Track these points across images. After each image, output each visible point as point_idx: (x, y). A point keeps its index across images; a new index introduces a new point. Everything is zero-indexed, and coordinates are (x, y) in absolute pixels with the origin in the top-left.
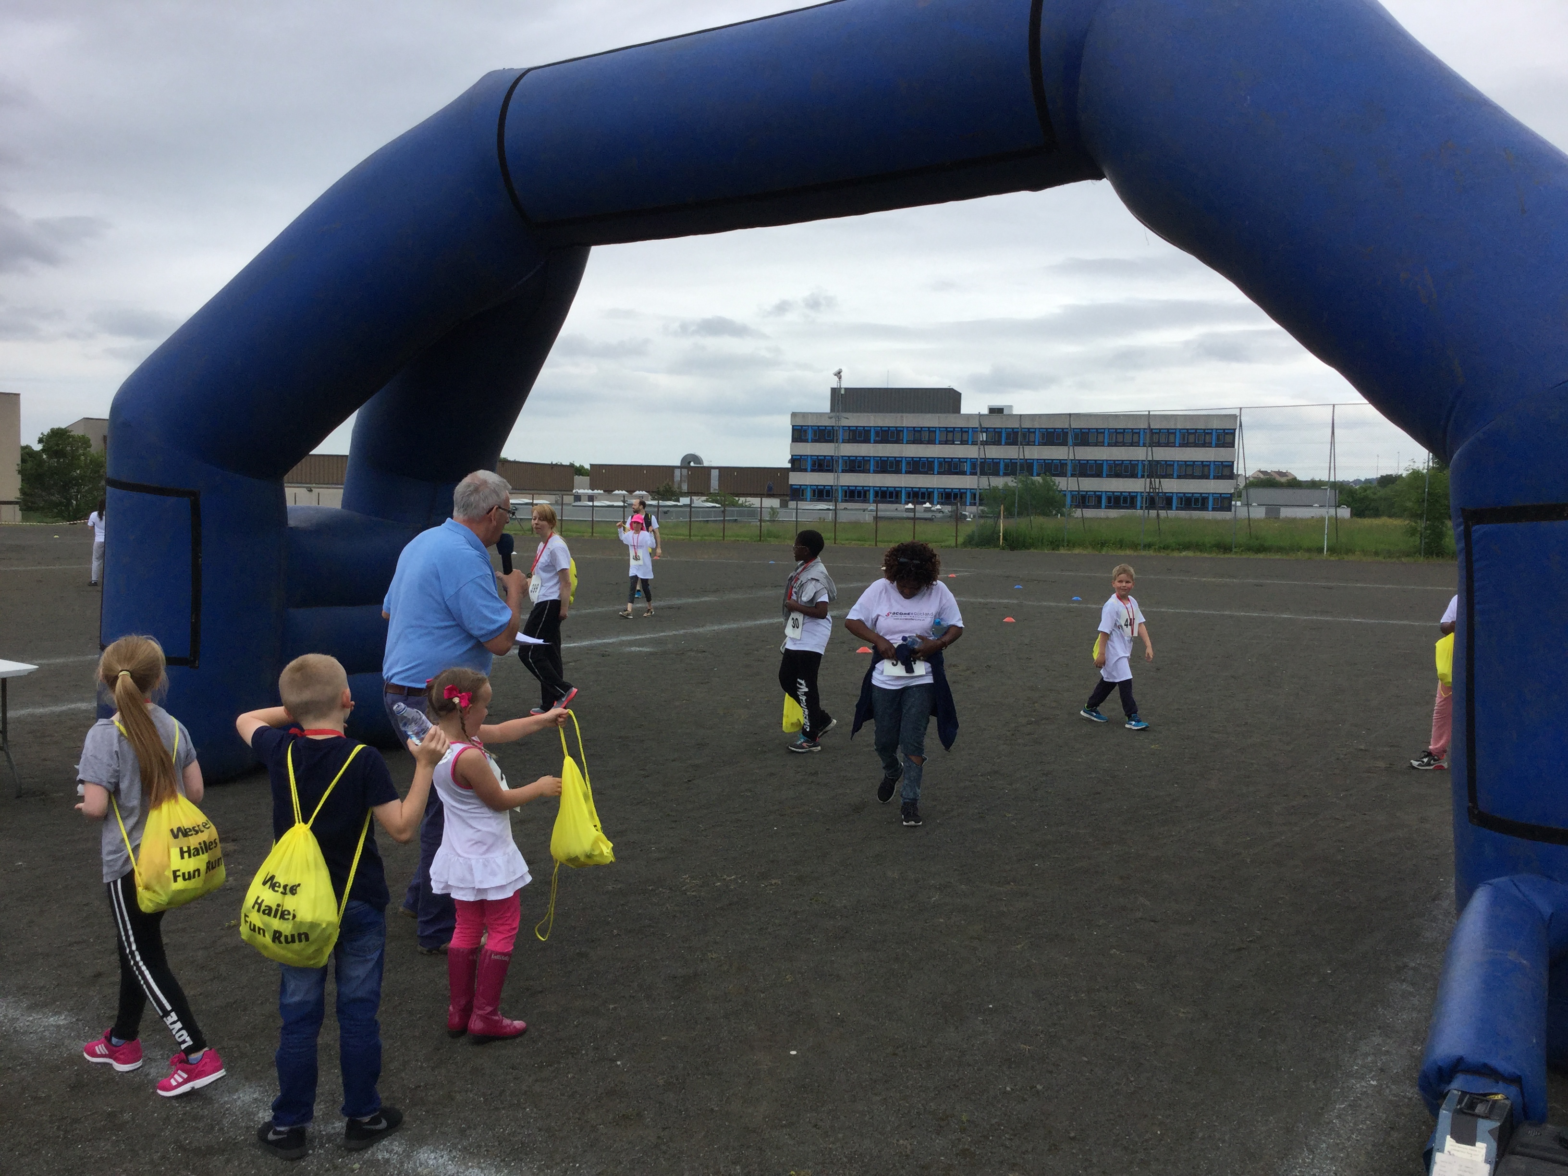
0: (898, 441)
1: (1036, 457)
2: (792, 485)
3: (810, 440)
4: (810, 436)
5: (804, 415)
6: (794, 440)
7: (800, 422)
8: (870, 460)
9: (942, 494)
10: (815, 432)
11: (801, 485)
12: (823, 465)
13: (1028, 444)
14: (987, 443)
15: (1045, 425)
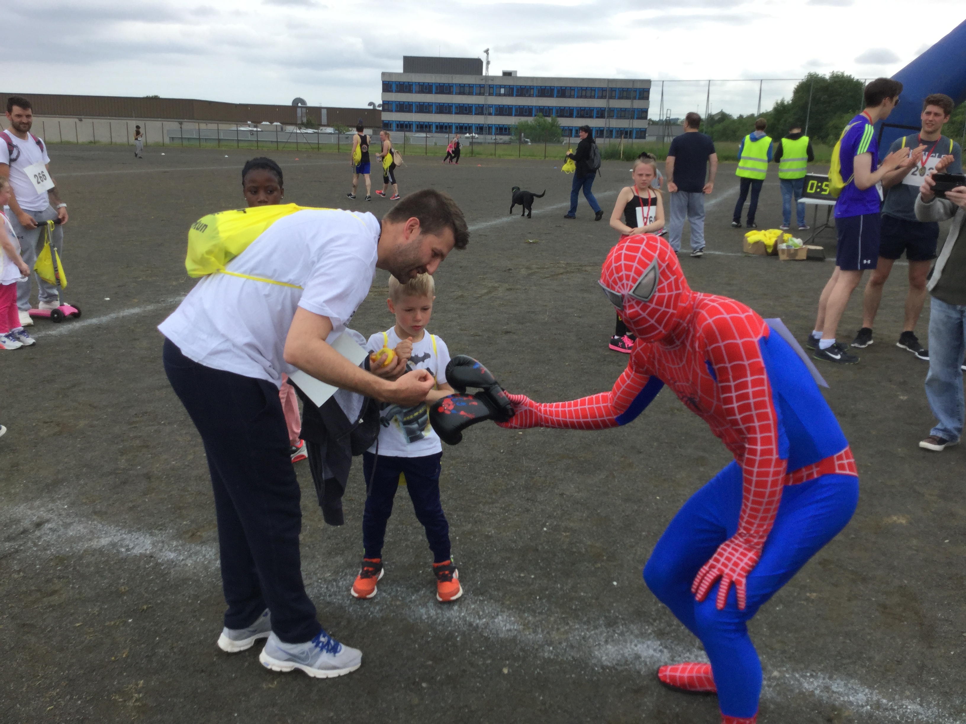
0: (450, 93)
1: (534, 104)
2: (383, 121)
3: (394, 91)
4: (394, 88)
5: (390, 74)
6: (384, 90)
7: (387, 79)
8: (432, 105)
9: (477, 128)
10: (397, 85)
11: (389, 121)
12: (403, 107)
13: (530, 96)
14: (504, 95)
15: (540, 84)
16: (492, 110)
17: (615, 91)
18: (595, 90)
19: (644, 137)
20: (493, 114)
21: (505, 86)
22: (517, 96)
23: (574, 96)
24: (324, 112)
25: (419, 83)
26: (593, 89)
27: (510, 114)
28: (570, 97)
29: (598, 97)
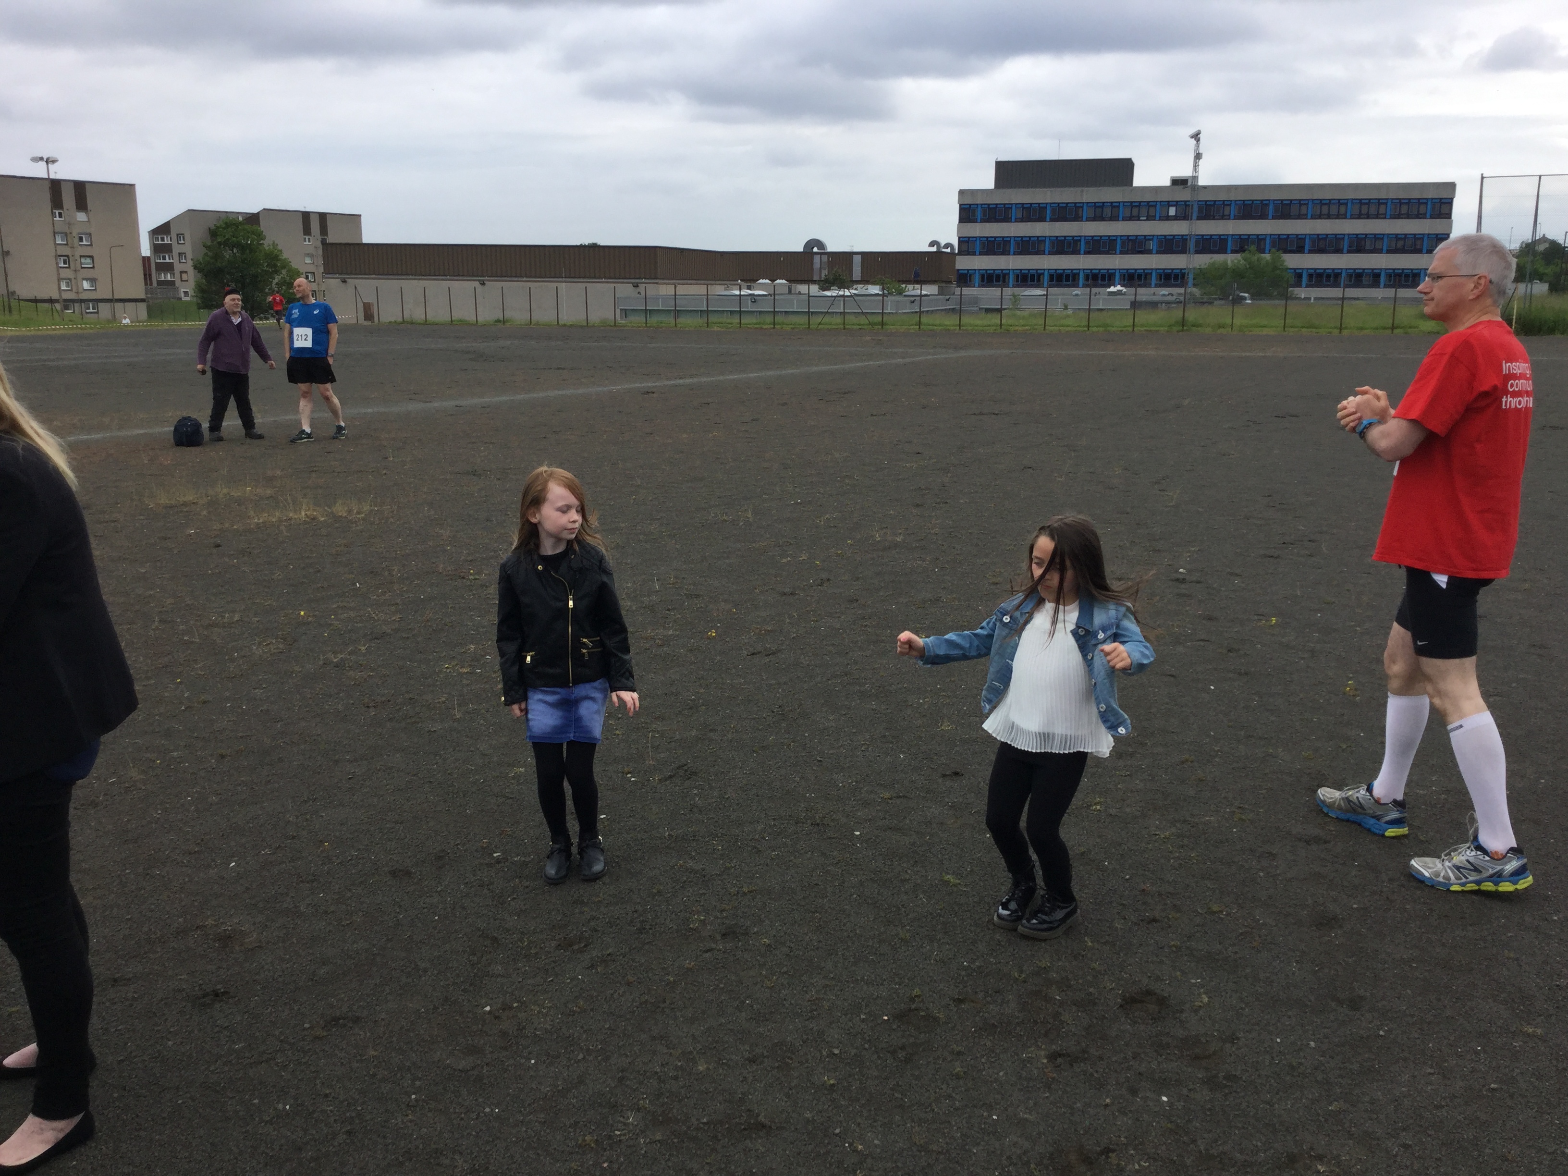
0: (1077, 218)
1: (1230, 232)
2: (958, 270)
3: (979, 220)
4: (979, 214)
5: (973, 192)
6: (962, 220)
7: (968, 200)
8: (1044, 241)
9: (1124, 275)
10: (985, 210)
11: (968, 270)
12: (993, 246)
13: (1223, 217)
14: (1176, 218)
15: (1240, 197)
16: (1152, 245)
17: (1385, 203)
18: (1346, 204)
20: (1154, 251)
21: (1177, 202)
22: (1197, 219)
23: (1307, 215)
24: (857, 259)
25: (1023, 204)
26: (1340, 202)
27: (1184, 251)
28: (1300, 217)
29: (1351, 215)
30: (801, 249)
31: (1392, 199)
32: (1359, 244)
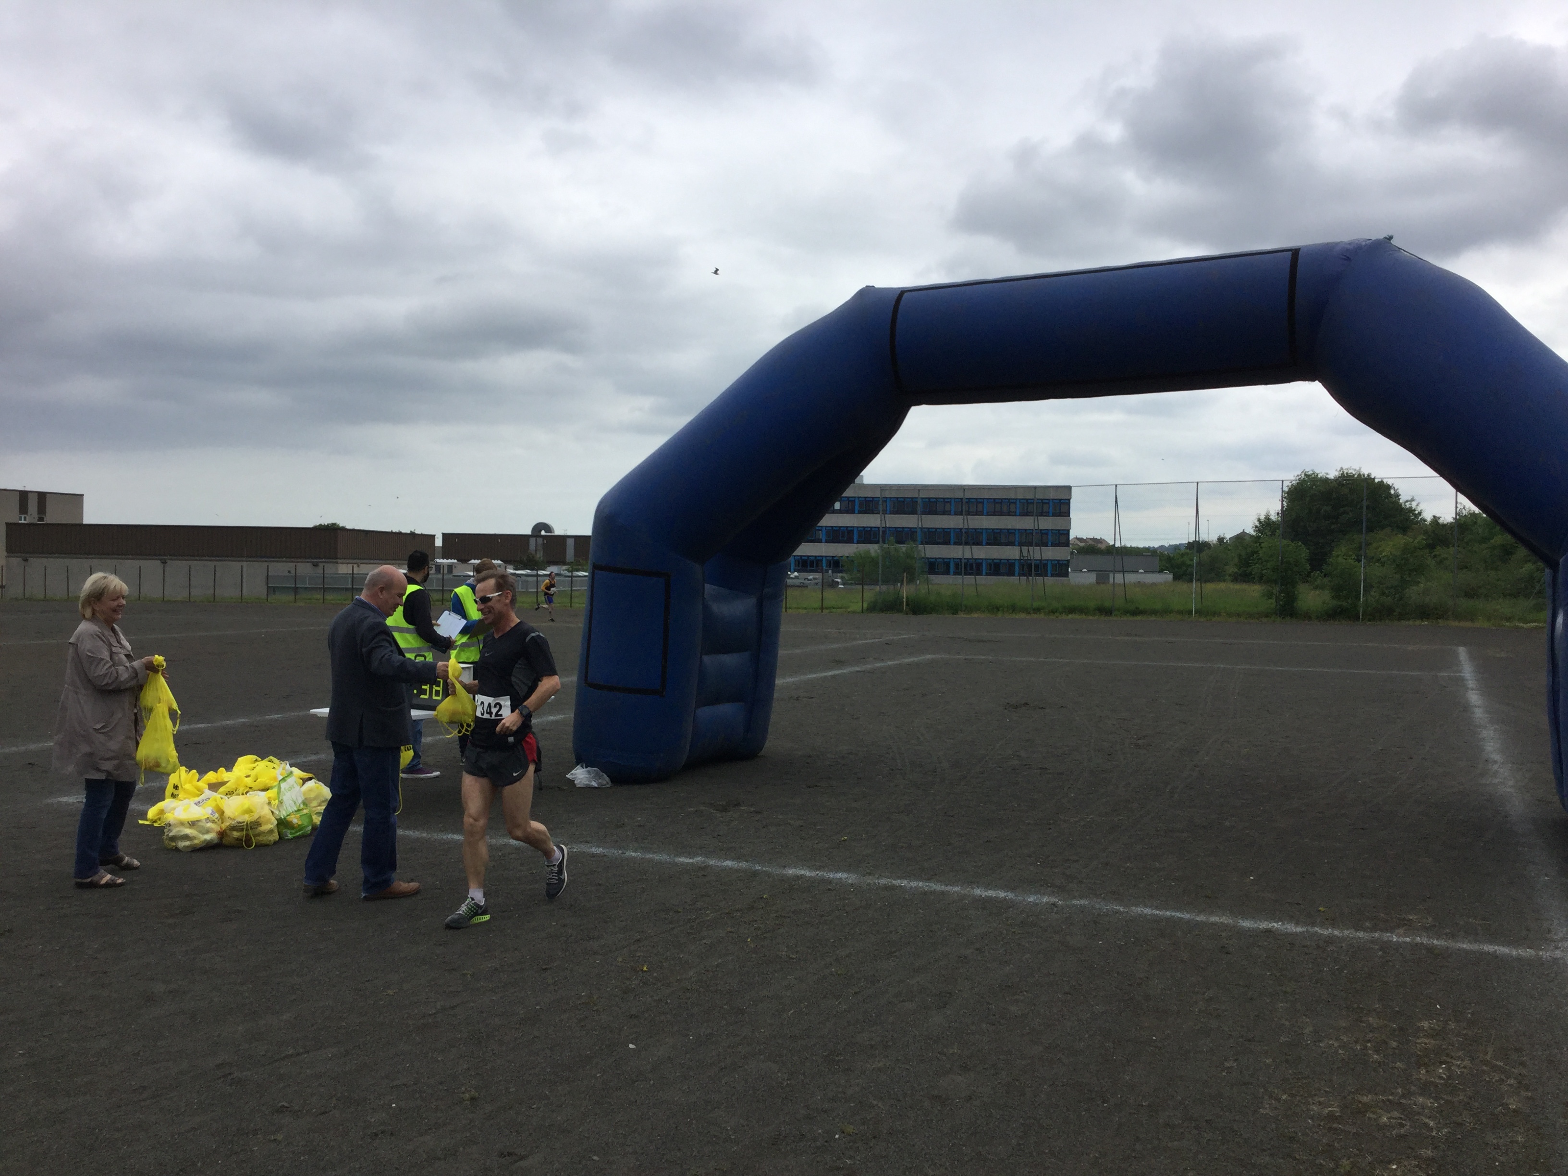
13: (880, 512)
14: (840, 512)
15: (894, 495)
16: (822, 535)
17: (1015, 503)
18: (983, 503)
19: (1066, 574)
20: (824, 541)
21: (841, 498)
22: (860, 512)
23: (950, 511)
24: (570, 543)
26: (979, 501)
27: (850, 541)
28: (944, 513)
29: (987, 512)
30: (528, 531)
31: (1020, 499)
32: (996, 538)
